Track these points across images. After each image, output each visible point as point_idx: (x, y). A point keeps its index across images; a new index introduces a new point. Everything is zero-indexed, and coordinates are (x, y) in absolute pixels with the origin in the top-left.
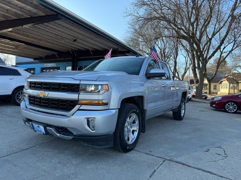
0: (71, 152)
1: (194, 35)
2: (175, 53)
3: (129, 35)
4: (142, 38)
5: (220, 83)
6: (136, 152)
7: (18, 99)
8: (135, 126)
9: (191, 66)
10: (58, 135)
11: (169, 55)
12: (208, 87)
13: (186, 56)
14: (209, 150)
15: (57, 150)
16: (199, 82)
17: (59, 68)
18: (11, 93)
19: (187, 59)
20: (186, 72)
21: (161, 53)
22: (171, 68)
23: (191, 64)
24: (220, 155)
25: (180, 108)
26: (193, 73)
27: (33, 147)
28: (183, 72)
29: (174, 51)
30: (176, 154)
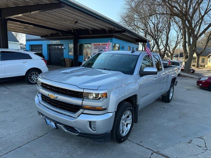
0: (76, 141)
1: (187, 12)
2: (167, 28)
3: (125, 11)
4: (138, 15)
5: (208, 57)
6: (129, 142)
7: (30, 79)
8: (128, 120)
9: (182, 40)
10: (66, 131)
11: (162, 30)
12: (196, 60)
13: (177, 30)
14: (191, 141)
15: (65, 139)
16: (188, 58)
17: (63, 44)
18: (24, 75)
19: (178, 33)
20: (177, 46)
21: (154, 29)
22: (163, 42)
23: (182, 38)
24: (200, 147)
25: (168, 93)
26: (183, 49)
27: (46, 134)
28: (174, 46)
29: (167, 26)
30: (162, 145)
